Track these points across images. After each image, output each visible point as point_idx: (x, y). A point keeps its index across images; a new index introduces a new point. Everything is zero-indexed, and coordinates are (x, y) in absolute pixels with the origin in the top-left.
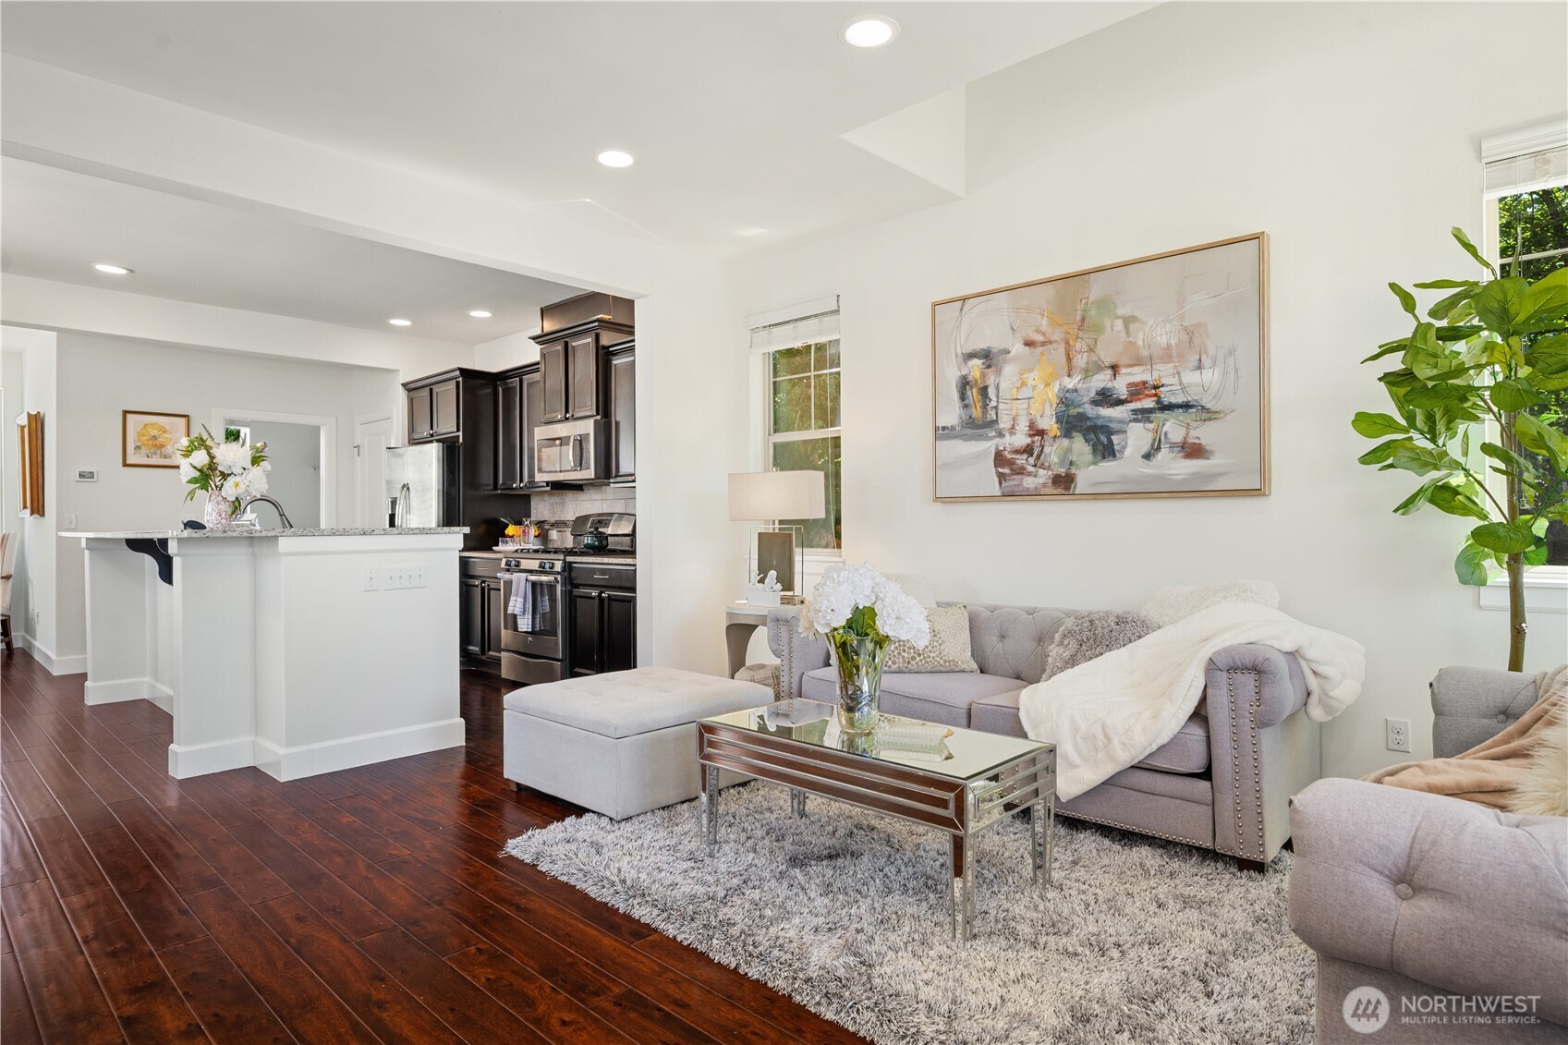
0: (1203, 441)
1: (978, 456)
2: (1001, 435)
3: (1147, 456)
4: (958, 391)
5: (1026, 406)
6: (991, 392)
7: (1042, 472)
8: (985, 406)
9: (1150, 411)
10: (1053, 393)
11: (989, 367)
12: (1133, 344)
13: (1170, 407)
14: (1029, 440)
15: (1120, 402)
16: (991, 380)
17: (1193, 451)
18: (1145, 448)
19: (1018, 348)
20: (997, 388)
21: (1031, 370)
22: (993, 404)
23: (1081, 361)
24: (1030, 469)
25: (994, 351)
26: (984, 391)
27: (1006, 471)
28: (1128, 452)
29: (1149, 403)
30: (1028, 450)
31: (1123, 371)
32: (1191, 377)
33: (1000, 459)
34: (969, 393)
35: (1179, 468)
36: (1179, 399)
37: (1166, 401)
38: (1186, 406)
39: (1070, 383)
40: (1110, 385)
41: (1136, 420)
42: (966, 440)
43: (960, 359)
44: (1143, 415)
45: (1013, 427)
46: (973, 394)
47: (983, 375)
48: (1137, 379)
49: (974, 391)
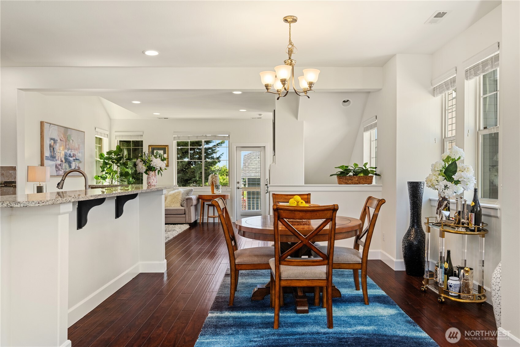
0: (80, 167)
1: (53, 165)
2: (56, 161)
5: (60, 154)
6: (55, 149)
7: (62, 170)
8: (54, 153)
10: (63, 152)
11: (54, 143)
12: (73, 145)
13: (77, 159)
14: (60, 163)
15: (72, 157)
16: (55, 146)
18: (74, 167)
19: (59, 141)
20: (56, 149)
21: (61, 146)
22: (55, 153)
23: (67, 146)
24: (61, 169)
25: (55, 139)
26: (54, 149)
27: (57, 169)
30: (60, 165)
31: (72, 151)
32: (78, 154)
33: (56, 167)
34: (51, 149)
38: (78, 160)
39: (66, 151)
40: (70, 153)
42: (51, 161)
43: (50, 139)
44: (74, 160)
47: (54, 145)
48: (74, 153)
49: (52, 148)
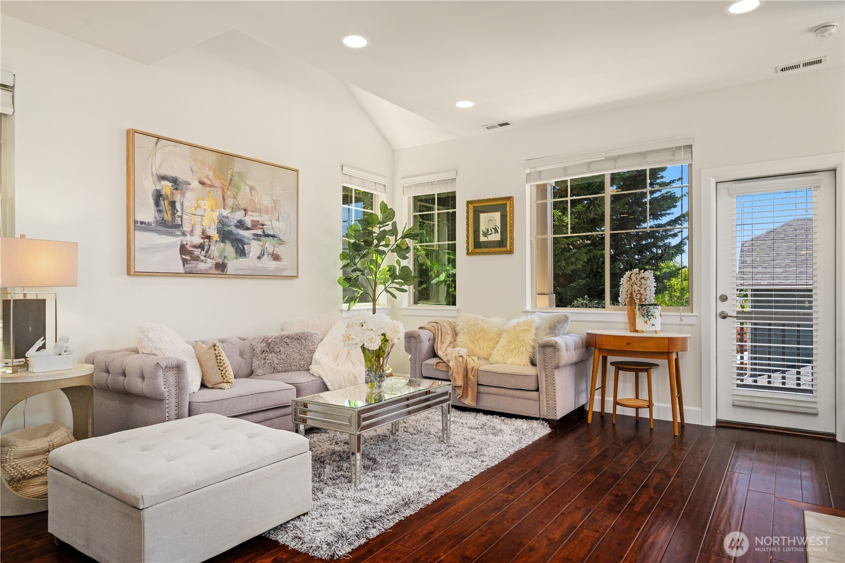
0: (279, 254)
1: (169, 246)
2: (184, 234)
3: (259, 258)
4: (154, 199)
5: (200, 220)
6: (178, 206)
7: (209, 260)
8: (173, 214)
9: (260, 236)
10: (215, 216)
11: (176, 189)
12: (253, 201)
13: (267, 236)
14: (201, 241)
15: (248, 229)
16: (178, 198)
17: (276, 258)
18: (258, 254)
19: (195, 184)
20: (182, 204)
21: (203, 199)
22: (179, 214)
23: (230, 202)
24: (202, 258)
25: (180, 180)
26: (173, 204)
27: (188, 258)
28: (251, 254)
29: (260, 232)
30: (201, 247)
31: (249, 213)
32: (275, 224)
33: (183, 249)
34: (162, 203)
35: (270, 264)
36: (271, 233)
37: (268, 232)
38: (274, 236)
39: (225, 213)
40: (243, 219)
41: (254, 239)
42: (160, 234)
43: (156, 179)
44: (257, 237)
45: (192, 231)
46: (165, 204)
47: (172, 194)
48: (255, 219)
49: (166, 202)
